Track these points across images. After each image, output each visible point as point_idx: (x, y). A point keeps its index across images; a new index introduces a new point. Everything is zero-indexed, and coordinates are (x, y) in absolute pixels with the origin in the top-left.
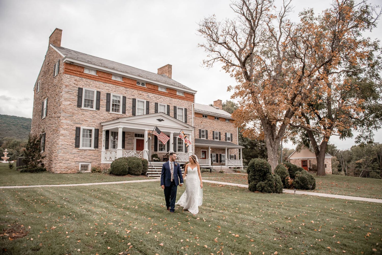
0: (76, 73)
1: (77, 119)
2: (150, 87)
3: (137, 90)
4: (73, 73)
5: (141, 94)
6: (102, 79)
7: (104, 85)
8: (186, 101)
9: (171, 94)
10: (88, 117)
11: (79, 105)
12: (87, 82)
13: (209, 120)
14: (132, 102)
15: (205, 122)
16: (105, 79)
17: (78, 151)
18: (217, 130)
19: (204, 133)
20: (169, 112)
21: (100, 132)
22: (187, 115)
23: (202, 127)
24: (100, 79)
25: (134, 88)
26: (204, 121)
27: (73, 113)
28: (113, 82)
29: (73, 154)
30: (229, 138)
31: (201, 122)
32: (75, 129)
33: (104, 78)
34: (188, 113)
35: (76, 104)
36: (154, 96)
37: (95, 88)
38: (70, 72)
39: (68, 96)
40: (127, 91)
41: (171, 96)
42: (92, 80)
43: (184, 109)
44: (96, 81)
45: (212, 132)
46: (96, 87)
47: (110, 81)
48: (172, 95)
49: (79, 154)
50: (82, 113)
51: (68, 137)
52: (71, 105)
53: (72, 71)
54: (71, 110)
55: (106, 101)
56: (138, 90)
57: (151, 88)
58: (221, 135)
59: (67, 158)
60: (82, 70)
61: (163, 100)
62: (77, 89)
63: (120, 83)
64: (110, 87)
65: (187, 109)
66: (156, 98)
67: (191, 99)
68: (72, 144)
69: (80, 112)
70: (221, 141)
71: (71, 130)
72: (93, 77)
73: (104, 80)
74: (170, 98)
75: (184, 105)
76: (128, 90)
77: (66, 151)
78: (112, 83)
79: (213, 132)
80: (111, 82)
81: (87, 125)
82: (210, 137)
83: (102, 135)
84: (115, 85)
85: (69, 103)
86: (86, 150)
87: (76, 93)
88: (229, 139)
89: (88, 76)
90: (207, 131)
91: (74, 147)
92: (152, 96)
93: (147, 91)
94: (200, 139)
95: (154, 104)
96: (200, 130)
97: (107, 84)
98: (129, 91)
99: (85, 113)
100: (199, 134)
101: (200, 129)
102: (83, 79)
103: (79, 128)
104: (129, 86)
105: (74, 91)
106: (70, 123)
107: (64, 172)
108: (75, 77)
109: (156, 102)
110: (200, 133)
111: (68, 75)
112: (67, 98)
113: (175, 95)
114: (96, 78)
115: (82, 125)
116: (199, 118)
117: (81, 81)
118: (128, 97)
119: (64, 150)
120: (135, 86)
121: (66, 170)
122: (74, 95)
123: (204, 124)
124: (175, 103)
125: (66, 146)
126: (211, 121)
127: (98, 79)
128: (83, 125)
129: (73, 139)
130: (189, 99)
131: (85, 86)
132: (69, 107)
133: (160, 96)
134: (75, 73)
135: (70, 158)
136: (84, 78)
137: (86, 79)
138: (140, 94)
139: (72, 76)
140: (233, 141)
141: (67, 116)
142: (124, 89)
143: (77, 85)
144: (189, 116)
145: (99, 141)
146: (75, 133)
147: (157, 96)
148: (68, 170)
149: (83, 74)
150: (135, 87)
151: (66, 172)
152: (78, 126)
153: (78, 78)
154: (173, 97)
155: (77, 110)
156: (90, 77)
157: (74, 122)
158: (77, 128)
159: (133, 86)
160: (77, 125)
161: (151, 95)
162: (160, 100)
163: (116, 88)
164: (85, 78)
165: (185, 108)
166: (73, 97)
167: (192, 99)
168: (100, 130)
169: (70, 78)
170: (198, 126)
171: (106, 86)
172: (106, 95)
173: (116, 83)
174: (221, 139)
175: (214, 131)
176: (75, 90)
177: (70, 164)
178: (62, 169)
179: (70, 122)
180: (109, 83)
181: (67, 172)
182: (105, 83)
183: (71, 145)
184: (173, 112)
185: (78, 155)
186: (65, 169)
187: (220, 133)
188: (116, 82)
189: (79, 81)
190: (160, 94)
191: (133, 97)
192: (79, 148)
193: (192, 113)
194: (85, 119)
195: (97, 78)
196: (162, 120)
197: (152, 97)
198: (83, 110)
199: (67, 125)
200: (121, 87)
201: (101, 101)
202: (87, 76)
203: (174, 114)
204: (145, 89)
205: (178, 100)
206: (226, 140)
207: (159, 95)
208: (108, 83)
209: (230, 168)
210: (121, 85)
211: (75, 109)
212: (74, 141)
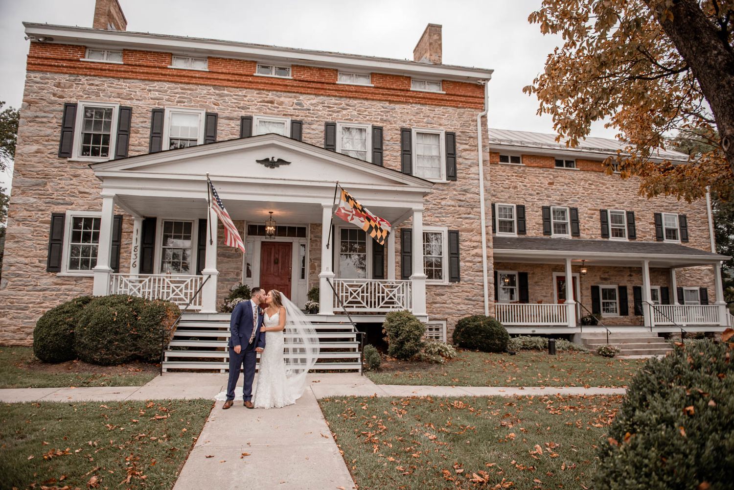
0: (58, 66)
1: (57, 191)
2: (305, 75)
3: (256, 92)
4: (51, 66)
5: (272, 102)
6: (138, 69)
7: (143, 86)
8: (450, 109)
9: (386, 92)
10: (89, 184)
11: (65, 152)
12: (92, 84)
13: (581, 175)
14: (238, 128)
15: (567, 181)
16: (146, 70)
17: (55, 280)
18: (617, 205)
19: (564, 219)
20: (381, 149)
21: (125, 226)
22: (458, 153)
23: (555, 197)
24: (132, 72)
25: (246, 85)
26: (562, 180)
27: (46, 176)
28: (173, 75)
29: (40, 291)
30: (674, 231)
31: (551, 184)
32: (49, 218)
33: (143, 66)
34: (459, 147)
35: (56, 149)
36: (322, 103)
37: (115, 99)
38: (42, 65)
39: (32, 128)
40: (221, 96)
41: (390, 98)
42: (106, 77)
43: (443, 137)
44: (119, 78)
45: (598, 213)
46: (119, 96)
47: (162, 74)
48: (393, 92)
49: (59, 290)
50: (72, 171)
51: (29, 243)
52: (42, 153)
53: (46, 62)
54: (40, 167)
55: (148, 133)
56: (259, 89)
57: (309, 79)
58: (637, 224)
59: (23, 301)
60: (78, 55)
61: (355, 113)
62: (62, 108)
63: (197, 75)
64: (166, 91)
65: (458, 133)
66: (329, 107)
67: (471, 100)
68: (40, 261)
69: (68, 169)
70: (637, 241)
71: (37, 224)
72: (109, 70)
73: (143, 73)
74: (387, 104)
75: (443, 121)
76: (226, 92)
77: (20, 283)
78: (171, 79)
79: (603, 213)
80: (165, 75)
81: (87, 207)
82: (590, 229)
83: (132, 232)
84: (181, 83)
85: (35, 147)
86: (81, 278)
87: (56, 119)
88: (671, 233)
89: (94, 69)
90: (574, 212)
91: (44, 271)
92: (312, 104)
93: (295, 90)
94: (546, 237)
95: (323, 128)
96: (546, 210)
97: (156, 84)
98: (227, 95)
99: (80, 172)
100: (541, 222)
101: (546, 204)
102: (81, 77)
103: (63, 216)
104: (228, 80)
105: (52, 116)
106: (35, 203)
107: (14, 342)
108: (56, 76)
109: (330, 120)
110: (546, 219)
111: (37, 75)
112: (30, 134)
113: (402, 93)
114: (117, 71)
115: (70, 207)
116: (541, 171)
117: (75, 85)
118: (224, 115)
119: (16, 279)
120: (250, 79)
121: (17, 336)
122: (51, 125)
123: (560, 187)
124: (405, 117)
125: (20, 269)
126: (592, 176)
127: (124, 71)
128: (73, 206)
129: (43, 247)
130: (463, 99)
131: (85, 96)
132: (36, 159)
133: (344, 102)
134: (55, 66)
135: (31, 303)
136: (82, 75)
137: (88, 78)
138: (268, 102)
139: (48, 75)
140: (691, 239)
141: (27, 184)
142: (212, 90)
143: (61, 97)
144: (464, 156)
145: (122, 251)
146: (49, 230)
147: (333, 100)
148: (23, 336)
149: (77, 64)
150: (250, 82)
151: (18, 342)
152: (58, 209)
153: (63, 79)
154: (395, 99)
155: (58, 165)
156: (102, 70)
157: (48, 200)
158: (54, 216)
159: (244, 78)
160: (56, 207)
161: (308, 101)
162: (344, 112)
163: (182, 93)
164: (86, 75)
165: (449, 130)
166: (49, 131)
167: (476, 100)
168: (125, 218)
169: (41, 81)
170: (536, 197)
171: (150, 91)
172: (150, 115)
173: (184, 76)
174: (639, 234)
175: (606, 208)
176: (54, 111)
177: (30, 318)
178: (6, 334)
179: (35, 200)
180: (161, 81)
181: (22, 342)
182: (147, 82)
183: (37, 264)
184: (398, 147)
185: (55, 293)
186: (14, 332)
187: (630, 215)
188: (184, 73)
189: (67, 85)
190: (344, 94)
191: (243, 113)
192: (58, 274)
193: (477, 146)
194: (83, 190)
195: (121, 71)
196: (281, 162)
197: (312, 108)
198: (75, 165)
199: (27, 210)
200: (200, 87)
201: (132, 135)
202: (90, 68)
203: (403, 155)
204: (286, 85)
205: (419, 106)
206: (659, 237)
207: (341, 97)
208: (158, 81)
209: (660, 334)
210: (201, 81)
211: (52, 164)
212: (46, 253)
